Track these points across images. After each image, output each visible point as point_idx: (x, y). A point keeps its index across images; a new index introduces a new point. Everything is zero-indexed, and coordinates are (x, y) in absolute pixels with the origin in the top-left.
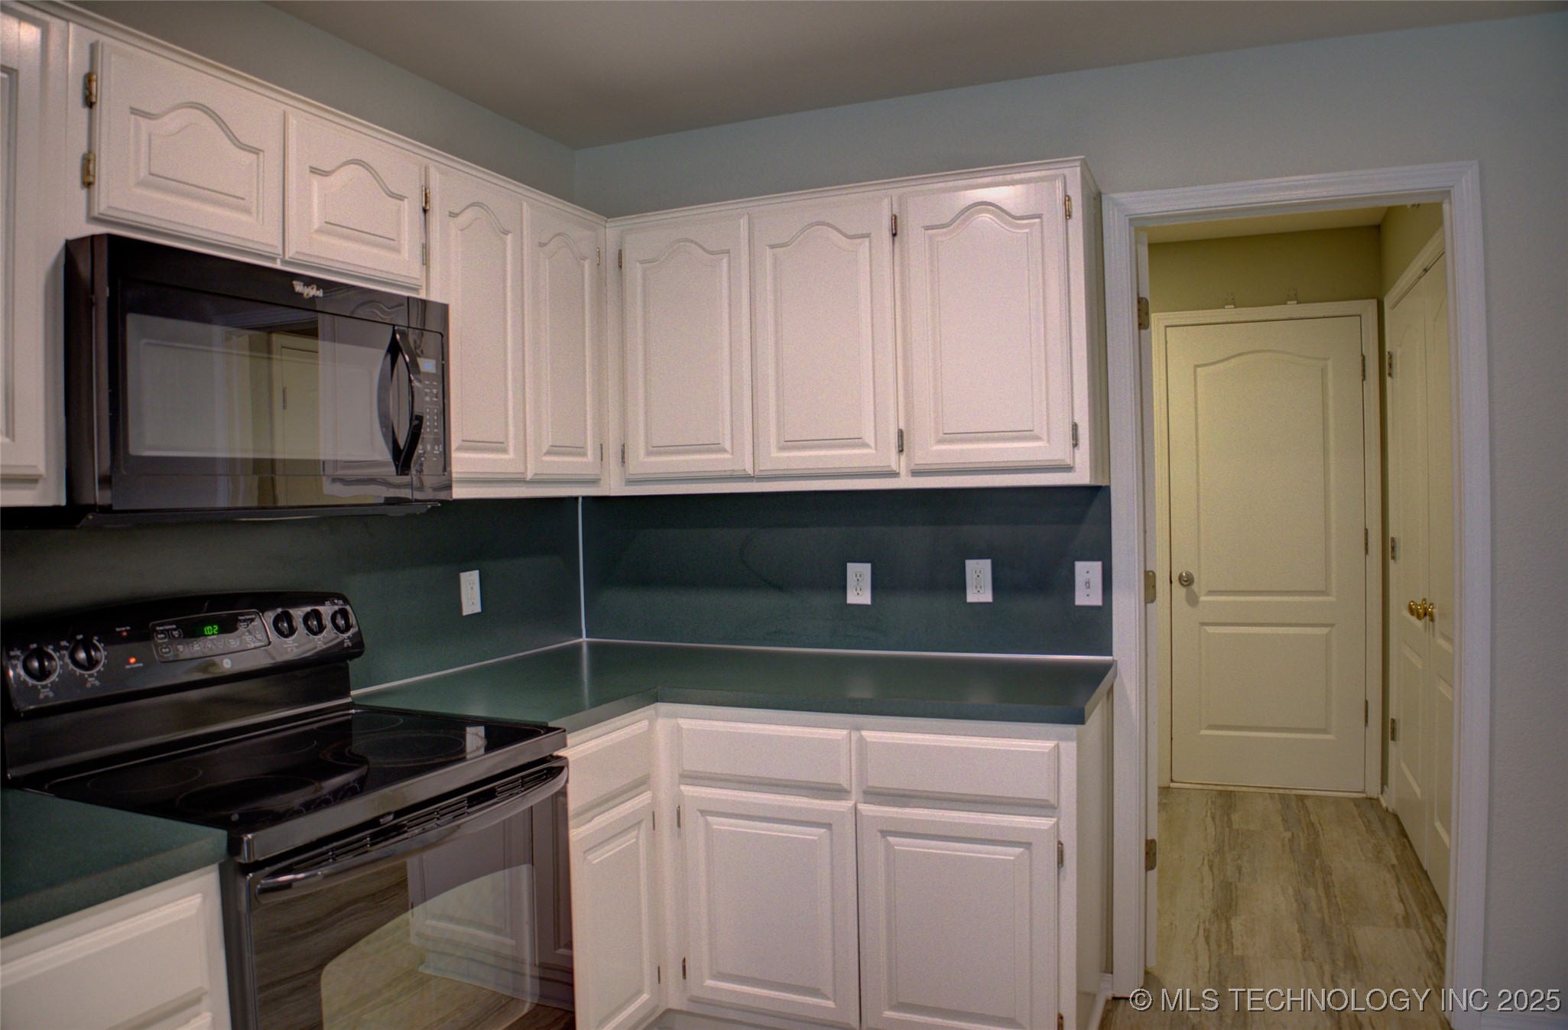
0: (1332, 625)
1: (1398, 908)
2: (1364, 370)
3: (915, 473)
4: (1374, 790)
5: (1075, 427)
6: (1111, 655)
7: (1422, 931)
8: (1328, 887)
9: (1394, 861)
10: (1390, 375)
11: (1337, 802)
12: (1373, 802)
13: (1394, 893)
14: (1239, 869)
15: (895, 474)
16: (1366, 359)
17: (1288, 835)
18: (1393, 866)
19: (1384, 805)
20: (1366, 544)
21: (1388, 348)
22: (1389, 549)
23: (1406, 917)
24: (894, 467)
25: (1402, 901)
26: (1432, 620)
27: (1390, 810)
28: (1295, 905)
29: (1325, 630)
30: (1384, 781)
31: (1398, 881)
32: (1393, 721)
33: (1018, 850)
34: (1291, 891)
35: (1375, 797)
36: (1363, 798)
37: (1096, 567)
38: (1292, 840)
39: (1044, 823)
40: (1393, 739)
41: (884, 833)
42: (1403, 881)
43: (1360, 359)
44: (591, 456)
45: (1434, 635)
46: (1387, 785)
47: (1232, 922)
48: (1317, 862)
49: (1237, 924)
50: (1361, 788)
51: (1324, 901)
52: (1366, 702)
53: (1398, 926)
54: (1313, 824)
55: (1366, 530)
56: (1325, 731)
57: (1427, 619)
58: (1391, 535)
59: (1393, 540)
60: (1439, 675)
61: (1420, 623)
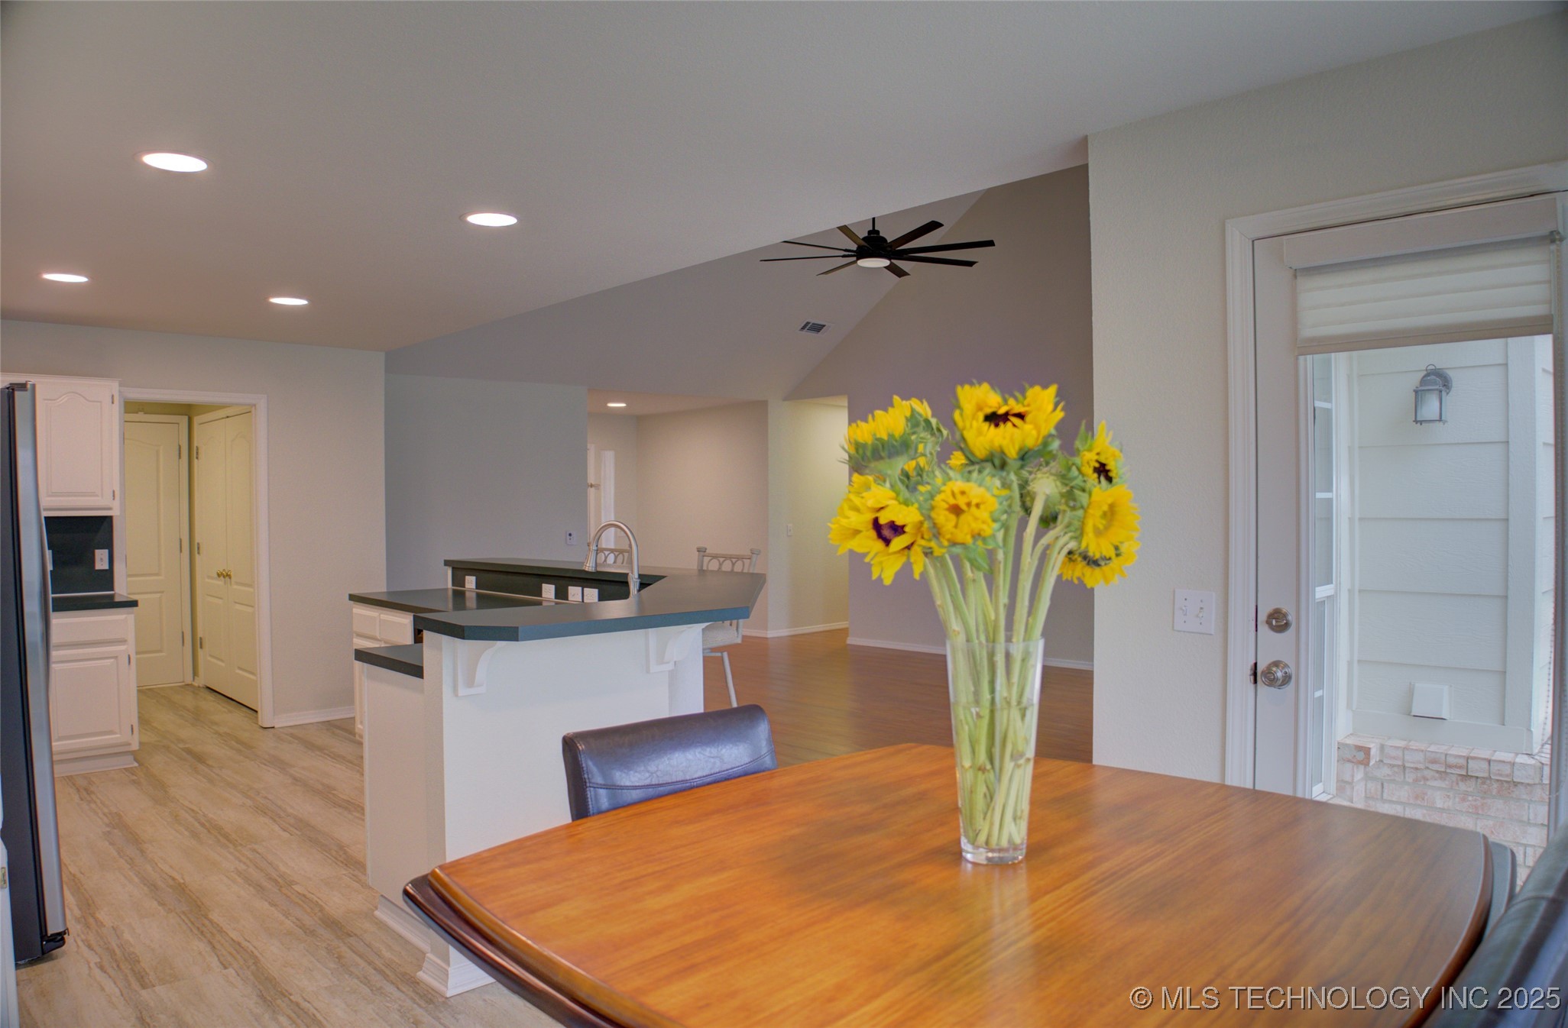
0: (162, 592)
2: (180, 454)
4: (189, 679)
6: (113, 590)
9: (214, 699)
10: (197, 458)
11: (171, 688)
12: (190, 685)
16: (182, 448)
17: (151, 700)
18: (214, 701)
19: (197, 684)
20: (181, 547)
21: (195, 443)
22: (194, 549)
25: (227, 708)
26: (230, 578)
27: (201, 686)
28: (177, 716)
29: (158, 595)
30: (195, 673)
32: (201, 639)
33: (112, 660)
35: (190, 683)
36: (184, 685)
37: (106, 552)
38: (155, 700)
39: (123, 648)
40: (201, 647)
43: (178, 447)
45: (231, 585)
46: (198, 676)
47: (151, 723)
48: (177, 705)
49: (153, 723)
50: (181, 680)
52: (183, 633)
54: (164, 695)
55: (180, 540)
56: (160, 651)
57: (227, 578)
58: (196, 542)
59: (198, 544)
60: (236, 603)
61: (220, 582)
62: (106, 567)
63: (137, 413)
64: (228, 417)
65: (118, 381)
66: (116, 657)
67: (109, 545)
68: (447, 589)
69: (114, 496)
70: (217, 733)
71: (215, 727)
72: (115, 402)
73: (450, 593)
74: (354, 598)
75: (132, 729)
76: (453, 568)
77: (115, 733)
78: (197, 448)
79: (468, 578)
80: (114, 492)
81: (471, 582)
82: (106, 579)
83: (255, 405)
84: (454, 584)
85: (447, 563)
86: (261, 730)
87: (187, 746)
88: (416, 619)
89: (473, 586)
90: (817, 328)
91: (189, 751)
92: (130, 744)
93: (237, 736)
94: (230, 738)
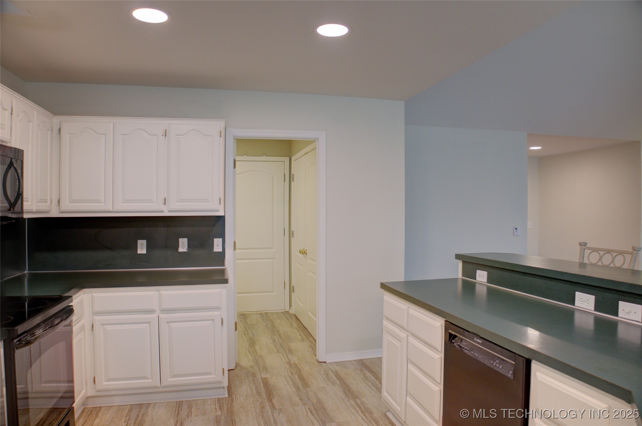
0: (275, 258)
1: (300, 338)
2: (285, 179)
3: (170, 211)
4: (287, 309)
5: (220, 199)
6: (225, 266)
7: (307, 342)
8: (280, 335)
9: (296, 326)
11: (277, 313)
12: (287, 312)
13: (298, 334)
14: (253, 334)
15: (163, 212)
16: (286, 175)
17: (265, 324)
18: (296, 328)
19: (291, 312)
20: (284, 233)
21: (292, 173)
22: (291, 234)
23: (303, 339)
24: (163, 210)
25: (300, 336)
26: (306, 255)
27: (293, 314)
28: (272, 341)
30: (290, 306)
31: (298, 331)
32: (293, 286)
33: (210, 322)
34: (270, 338)
35: (288, 311)
36: (284, 312)
37: (220, 240)
38: (266, 325)
39: (217, 313)
40: (293, 292)
41: (168, 322)
42: (300, 331)
43: (284, 175)
44: (49, 203)
45: (307, 259)
47: (255, 347)
48: (275, 329)
49: (257, 347)
50: (283, 309)
51: (280, 339)
52: (285, 282)
53: (301, 342)
54: (271, 320)
55: (284, 228)
56: (272, 292)
58: (292, 230)
59: (293, 231)
60: (309, 270)
61: (301, 255)
62: (220, 250)
64: (307, 153)
65: (224, 121)
66: (213, 320)
67: (222, 235)
68: (456, 280)
69: (220, 202)
70: (289, 363)
71: (290, 356)
72: (222, 136)
73: (460, 284)
74: (384, 286)
75: (223, 371)
76: (463, 261)
77: (212, 374)
78: (293, 175)
79: (478, 272)
81: (482, 276)
82: (220, 258)
83: (318, 139)
84: (464, 274)
85: (458, 257)
86: (317, 364)
87: (267, 376)
88: (449, 325)
89: (485, 280)
91: (265, 382)
92: (222, 382)
93: (301, 370)
94: (295, 371)
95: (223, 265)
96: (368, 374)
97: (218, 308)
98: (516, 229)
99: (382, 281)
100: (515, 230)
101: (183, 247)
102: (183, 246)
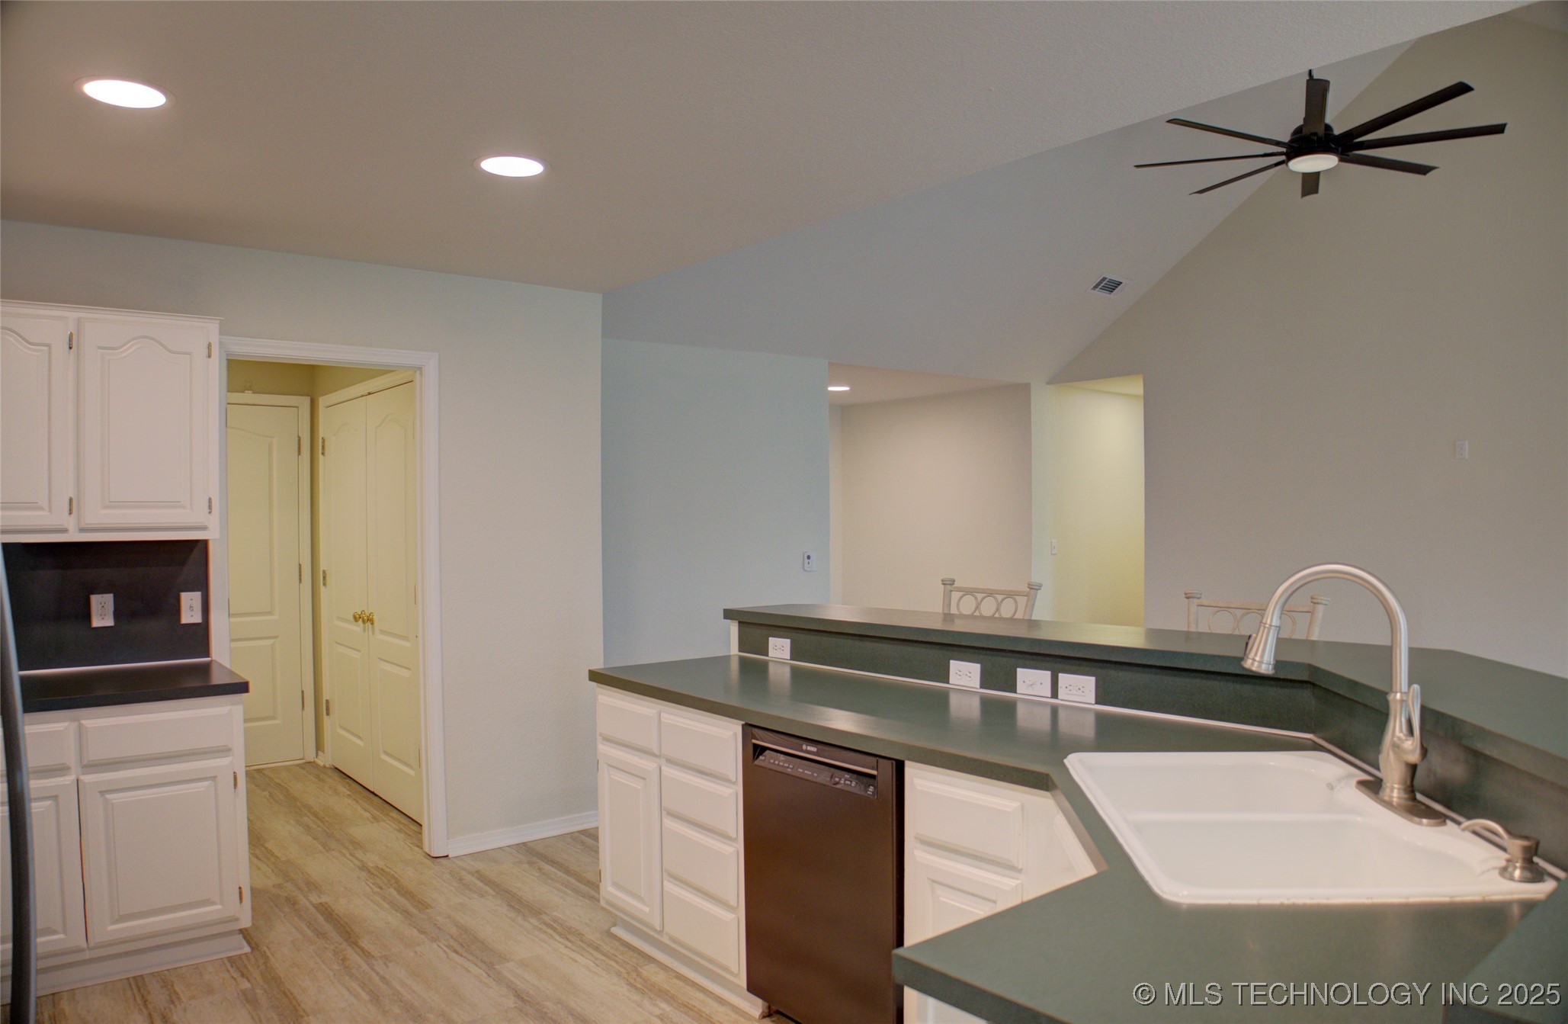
0: (276, 637)
1: (367, 815)
2: (299, 448)
3: (83, 530)
4: (310, 755)
6: (212, 658)
7: (387, 822)
8: (315, 815)
9: (349, 793)
10: (323, 454)
11: (287, 768)
12: (312, 764)
13: (359, 808)
16: (302, 441)
17: (266, 793)
18: (349, 795)
19: (322, 764)
20: (300, 575)
21: (320, 435)
22: (317, 578)
23: (374, 817)
24: (64, 525)
26: (372, 624)
27: (327, 766)
28: (301, 828)
29: (270, 642)
30: (319, 747)
31: (357, 802)
32: (327, 702)
33: (207, 784)
34: (292, 822)
35: (312, 761)
36: (304, 763)
37: (197, 596)
38: (271, 795)
39: (221, 763)
40: (328, 714)
42: (360, 801)
43: (297, 439)
45: (373, 633)
46: (323, 752)
47: (267, 845)
48: (298, 803)
49: (270, 845)
50: (301, 756)
51: (319, 822)
52: (303, 692)
53: (372, 823)
54: (280, 785)
55: (300, 565)
56: (273, 718)
57: (368, 624)
58: (322, 568)
59: (324, 572)
60: (381, 659)
61: (358, 628)
62: (197, 619)
63: (243, 392)
64: (370, 394)
65: (218, 322)
66: (214, 778)
67: (201, 584)
68: (727, 658)
69: (210, 507)
70: (364, 868)
71: (359, 854)
72: (213, 355)
73: (735, 665)
74: (595, 676)
75: (241, 893)
76: (740, 622)
77: (213, 903)
78: (324, 441)
79: (772, 641)
80: (210, 500)
81: (779, 648)
82: (199, 637)
83: (420, 369)
84: (743, 646)
85: (729, 614)
86: (428, 862)
87: (324, 899)
88: (749, 729)
89: (787, 654)
90: (1111, 286)
91: (326, 912)
92: (237, 919)
93: (397, 878)
94: (386, 881)
95: (207, 653)
96: (548, 868)
97: (225, 751)
98: (809, 557)
99: (591, 668)
100: (806, 560)
101: (102, 616)
102: (102, 612)
